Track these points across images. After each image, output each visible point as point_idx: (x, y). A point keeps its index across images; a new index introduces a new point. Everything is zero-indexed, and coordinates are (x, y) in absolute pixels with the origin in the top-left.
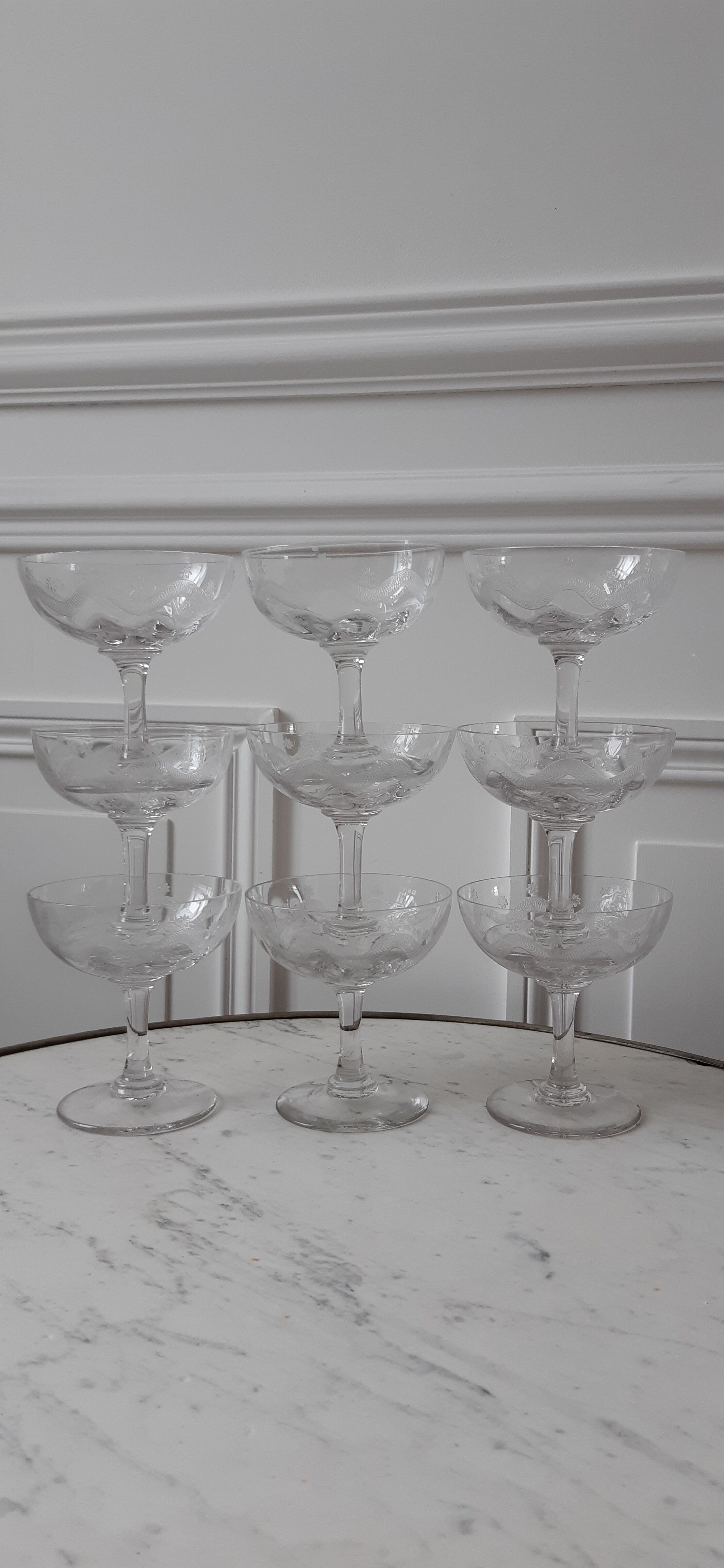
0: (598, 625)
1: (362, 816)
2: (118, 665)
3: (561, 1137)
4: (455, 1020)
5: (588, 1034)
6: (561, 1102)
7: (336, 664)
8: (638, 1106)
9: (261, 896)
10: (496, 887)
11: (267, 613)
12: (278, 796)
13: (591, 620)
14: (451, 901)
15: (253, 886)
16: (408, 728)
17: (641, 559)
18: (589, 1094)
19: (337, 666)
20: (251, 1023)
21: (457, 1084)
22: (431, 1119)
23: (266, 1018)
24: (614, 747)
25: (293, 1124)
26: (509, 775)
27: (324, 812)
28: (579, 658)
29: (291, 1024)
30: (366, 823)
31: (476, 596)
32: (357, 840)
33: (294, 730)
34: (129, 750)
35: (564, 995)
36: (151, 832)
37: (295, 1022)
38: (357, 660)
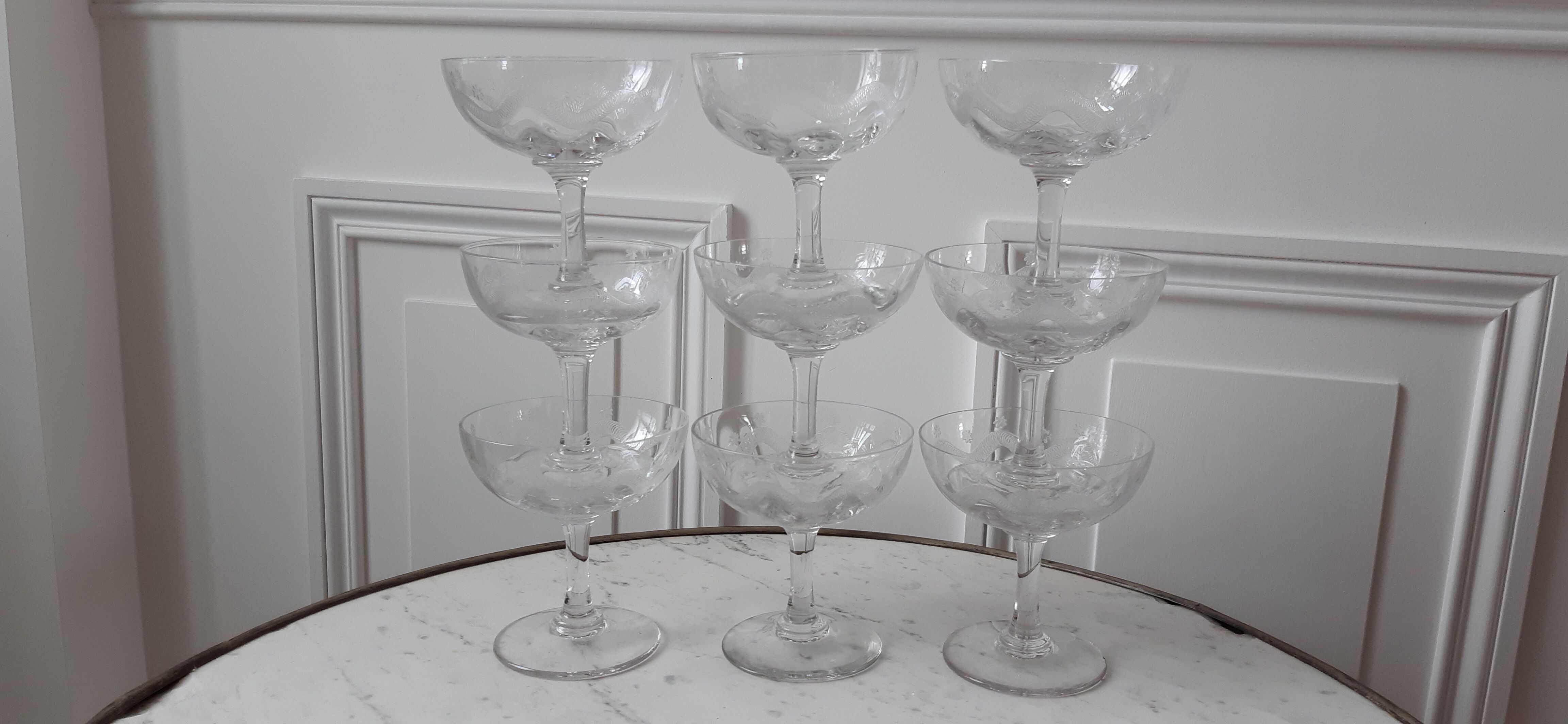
0: (1091, 150)
1: (818, 351)
2: (553, 177)
3: (1021, 695)
4: (911, 541)
5: (1051, 562)
6: (1023, 653)
7: (793, 181)
8: (1104, 658)
9: (710, 426)
10: (961, 425)
11: (719, 125)
12: (729, 328)
13: (1081, 144)
14: (912, 442)
15: (703, 416)
16: (872, 251)
17: (1140, 69)
18: (1052, 644)
19: (794, 183)
20: (700, 538)
21: (912, 622)
22: (885, 666)
23: (715, 532)
24: (1097, 279)
25: (739, 670)
26: (981, 315)
27: (776, 344)
28: (1064, 181)
29: (740, 541)
30: (822, 356)
31: (953, 112)
32: (814, 371)
33: (746, 250)
34: (567, 270)
35: (1030, 543)
36: (592, 358)
37: (744, 537)
38: (817, 177)
